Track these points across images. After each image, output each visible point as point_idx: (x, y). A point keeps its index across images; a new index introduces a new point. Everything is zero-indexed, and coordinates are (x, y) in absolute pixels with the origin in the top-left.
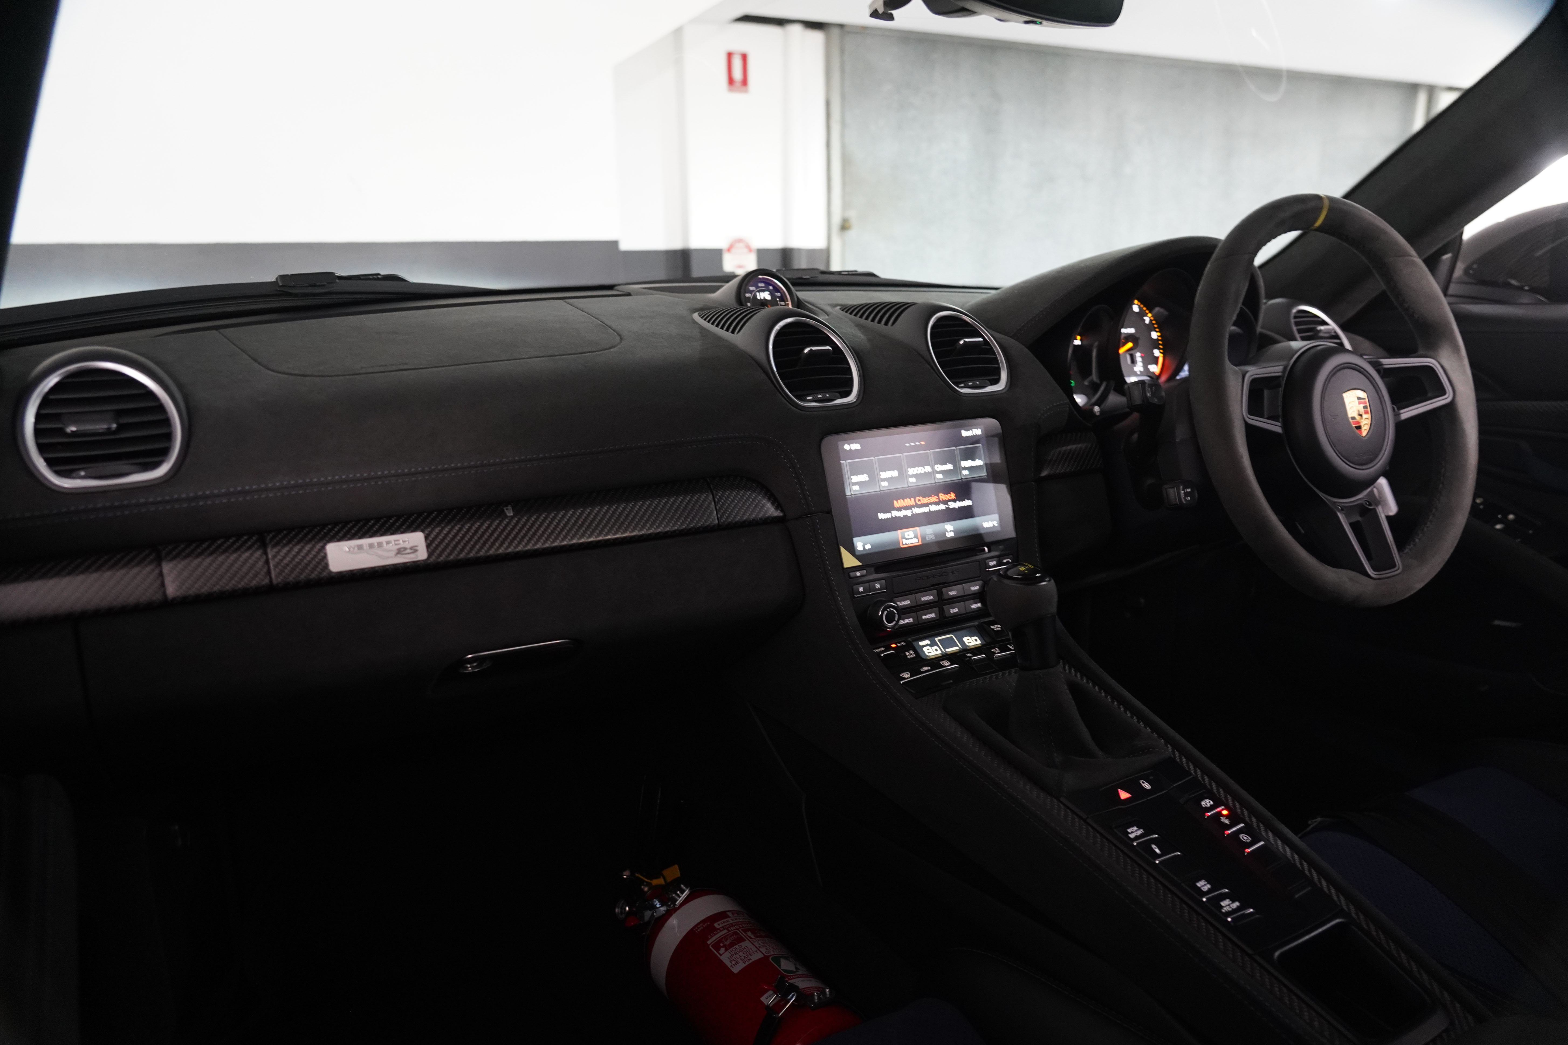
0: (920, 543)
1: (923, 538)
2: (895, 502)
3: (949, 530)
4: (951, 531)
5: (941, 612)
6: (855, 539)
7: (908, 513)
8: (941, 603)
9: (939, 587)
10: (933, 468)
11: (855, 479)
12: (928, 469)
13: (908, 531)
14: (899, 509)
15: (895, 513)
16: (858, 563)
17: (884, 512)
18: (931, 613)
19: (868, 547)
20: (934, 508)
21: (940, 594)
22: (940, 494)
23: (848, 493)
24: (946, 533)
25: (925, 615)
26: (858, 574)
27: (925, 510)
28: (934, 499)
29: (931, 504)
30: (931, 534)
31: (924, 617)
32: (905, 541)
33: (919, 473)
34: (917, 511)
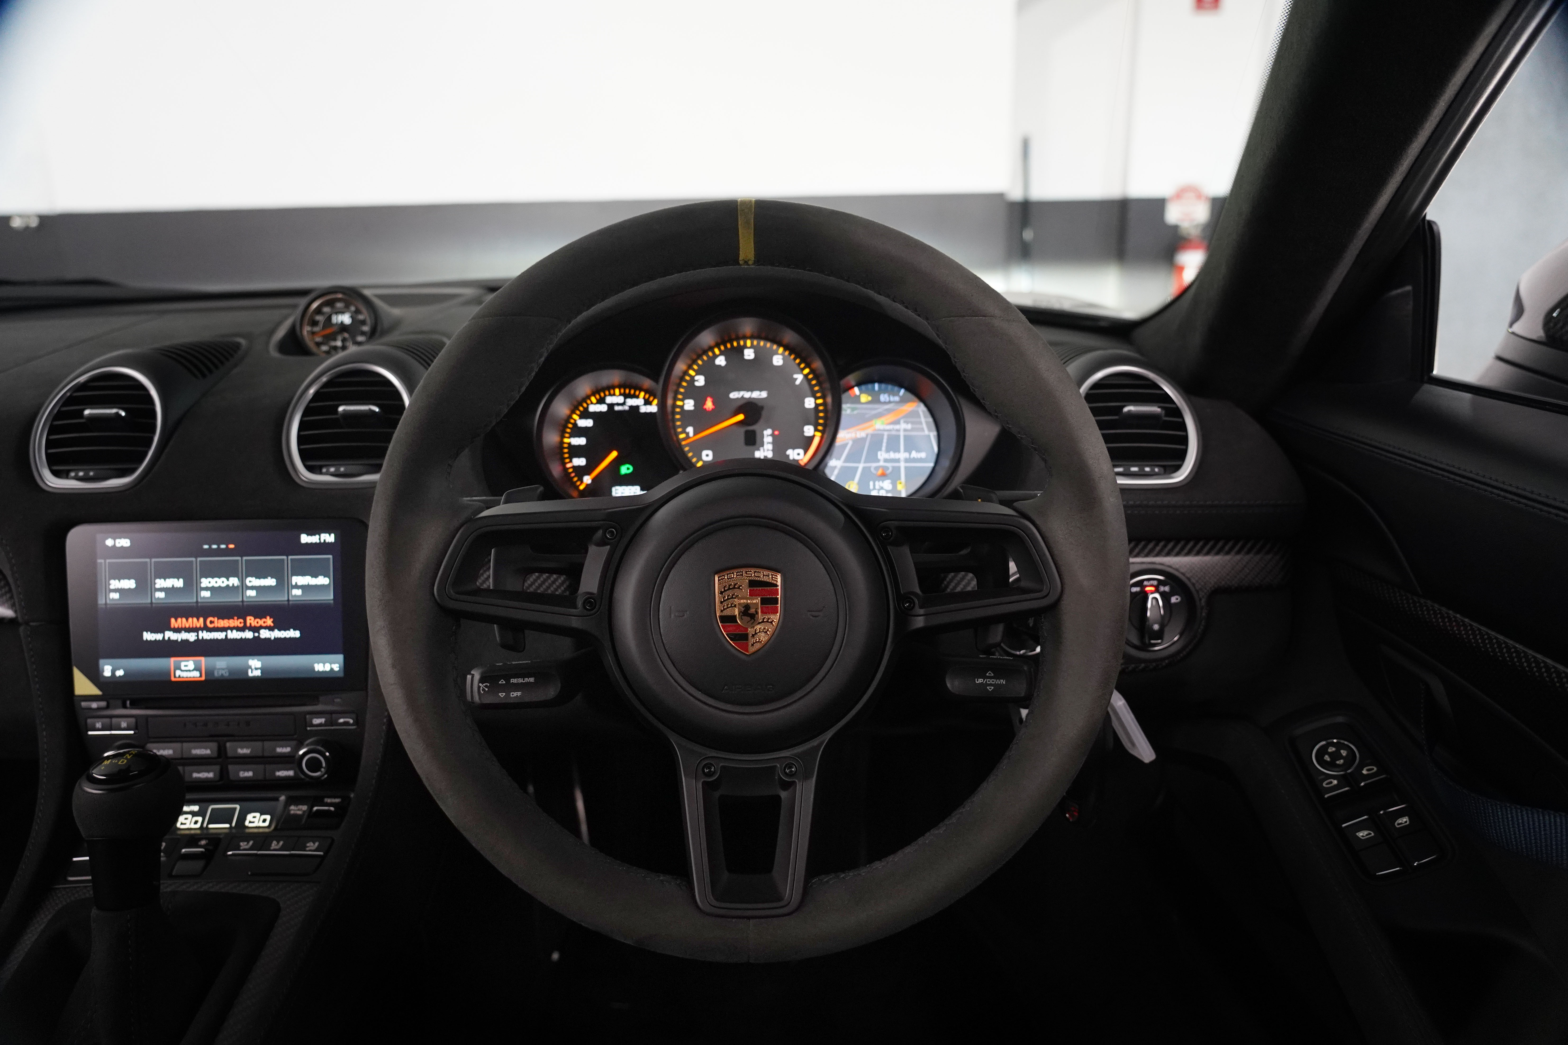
0: (203, 678)
1: (209, 672)
2: (173, 620)
3: (253, 667)
4: (256, 669)
5: (223, 773)
6: (101, 662)
7: (191, 637)
8: (222, 759)
9: (219, 738)
10: (242, 581)
11: (114, 584)
12: (234, 581)
13: (188, 661)
14: (177, 630)
15: (170, 635)
16: (96, 691)
17: (154, 631)
18: (208, 772)
19: (120, 673)
20: (234, 635)
21: (221, 751)
22: (248, 618)
23: (101, 601)
24: (250, 671)
25: (199, 772)
26: (94, 705)
27: (220, 636)
28: (238, 623)
29: (232, 629)
30: (223, 669)
31: (195, 775)
32: (178, 673)
33: (216, 585)
34: (205, 635)
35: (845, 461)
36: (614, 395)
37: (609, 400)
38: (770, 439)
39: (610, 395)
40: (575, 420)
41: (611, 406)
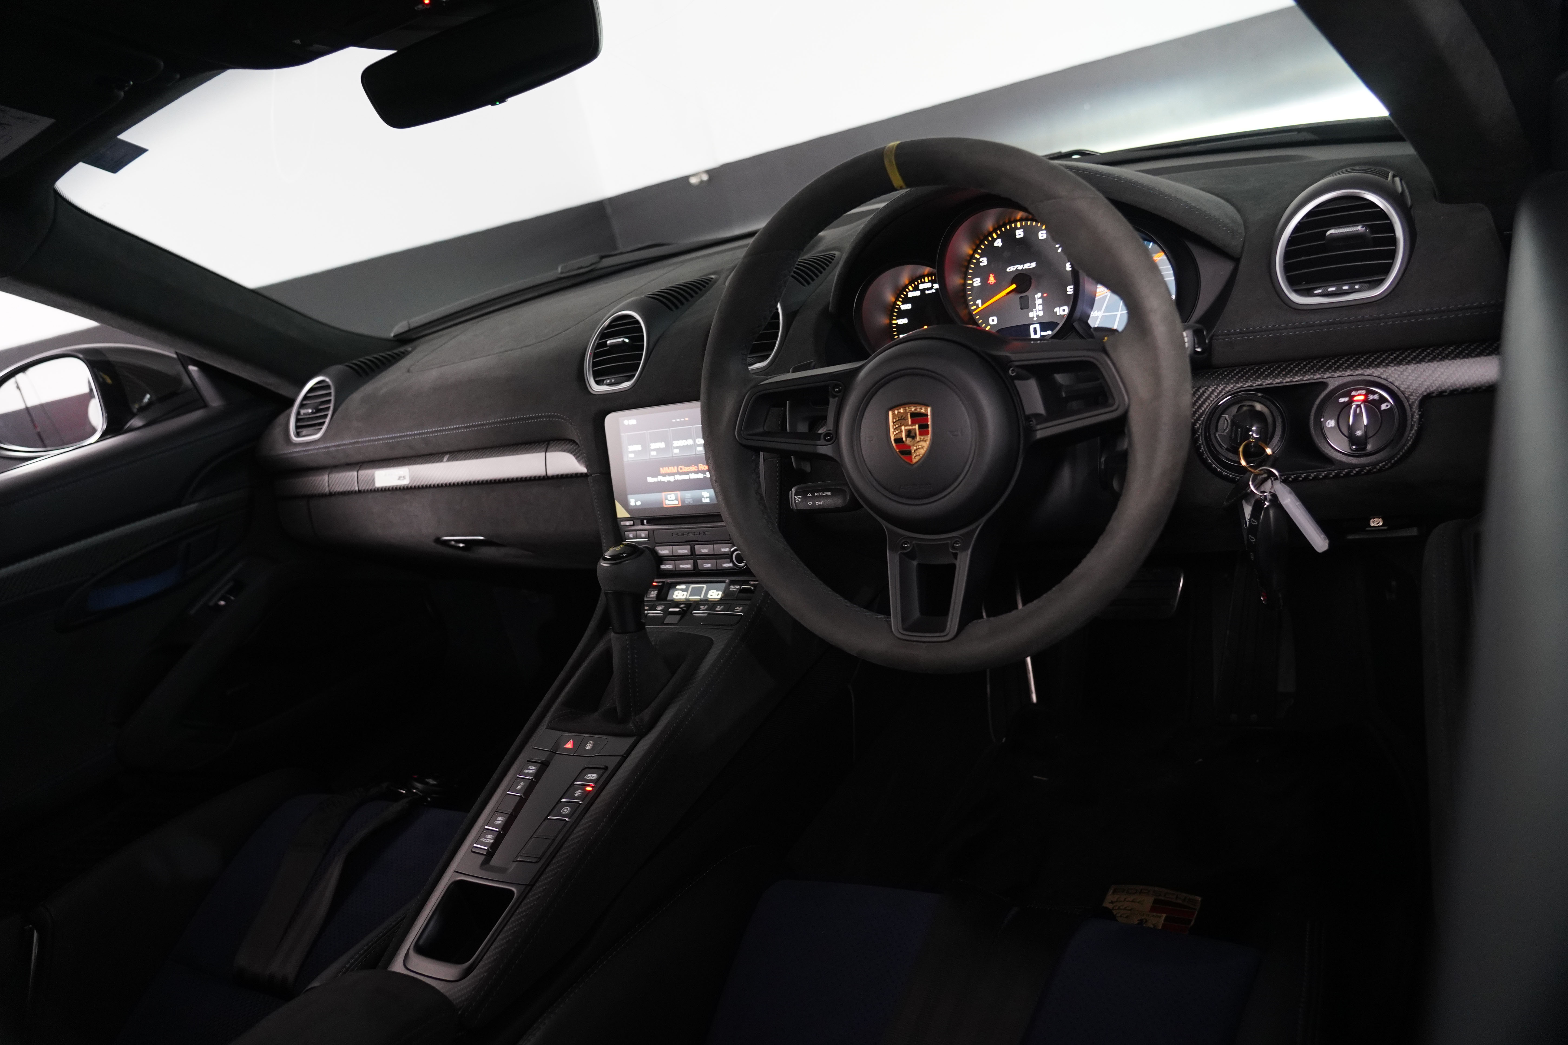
0: (680, 505)
1: (683, 501)
2: (661, 469)
3: (705, 496)
4: (707, 498)
5: (695, 565)
6: (629, 496)
7: (671, 479)
8: (693, 556)
9: (692, 543)
10: (694, 441)
11: (632, 448)
12: (690, 442)
13: (670, 494)
14: (664, 475)
15: (661, 479)
16: (627, 515)
17: (653, 477)
18: (687, 564)
19: (639, 503)
20: (693, 476)
21: (693, 550)
22: (700, 465)
23: (625, 459)
24: (703, 499)
25: (683, 565)
26: (628, 523)
27: (686, 477)
28: (694, 468)
29: (691, 472)
30: (689, 498)
31: (681, 566)
32: (667, 502)
33: (682, 445)
34: (679, 477)
35: (1104, 313)
36: (925, 282)
37: (921, 286)
38: (1040, 301)
39: (922, 283)
40: (899, 306)
41: (923, 291)
